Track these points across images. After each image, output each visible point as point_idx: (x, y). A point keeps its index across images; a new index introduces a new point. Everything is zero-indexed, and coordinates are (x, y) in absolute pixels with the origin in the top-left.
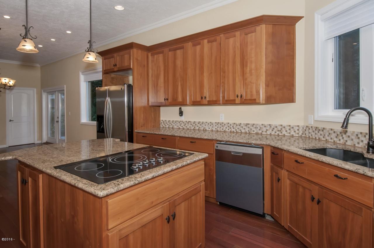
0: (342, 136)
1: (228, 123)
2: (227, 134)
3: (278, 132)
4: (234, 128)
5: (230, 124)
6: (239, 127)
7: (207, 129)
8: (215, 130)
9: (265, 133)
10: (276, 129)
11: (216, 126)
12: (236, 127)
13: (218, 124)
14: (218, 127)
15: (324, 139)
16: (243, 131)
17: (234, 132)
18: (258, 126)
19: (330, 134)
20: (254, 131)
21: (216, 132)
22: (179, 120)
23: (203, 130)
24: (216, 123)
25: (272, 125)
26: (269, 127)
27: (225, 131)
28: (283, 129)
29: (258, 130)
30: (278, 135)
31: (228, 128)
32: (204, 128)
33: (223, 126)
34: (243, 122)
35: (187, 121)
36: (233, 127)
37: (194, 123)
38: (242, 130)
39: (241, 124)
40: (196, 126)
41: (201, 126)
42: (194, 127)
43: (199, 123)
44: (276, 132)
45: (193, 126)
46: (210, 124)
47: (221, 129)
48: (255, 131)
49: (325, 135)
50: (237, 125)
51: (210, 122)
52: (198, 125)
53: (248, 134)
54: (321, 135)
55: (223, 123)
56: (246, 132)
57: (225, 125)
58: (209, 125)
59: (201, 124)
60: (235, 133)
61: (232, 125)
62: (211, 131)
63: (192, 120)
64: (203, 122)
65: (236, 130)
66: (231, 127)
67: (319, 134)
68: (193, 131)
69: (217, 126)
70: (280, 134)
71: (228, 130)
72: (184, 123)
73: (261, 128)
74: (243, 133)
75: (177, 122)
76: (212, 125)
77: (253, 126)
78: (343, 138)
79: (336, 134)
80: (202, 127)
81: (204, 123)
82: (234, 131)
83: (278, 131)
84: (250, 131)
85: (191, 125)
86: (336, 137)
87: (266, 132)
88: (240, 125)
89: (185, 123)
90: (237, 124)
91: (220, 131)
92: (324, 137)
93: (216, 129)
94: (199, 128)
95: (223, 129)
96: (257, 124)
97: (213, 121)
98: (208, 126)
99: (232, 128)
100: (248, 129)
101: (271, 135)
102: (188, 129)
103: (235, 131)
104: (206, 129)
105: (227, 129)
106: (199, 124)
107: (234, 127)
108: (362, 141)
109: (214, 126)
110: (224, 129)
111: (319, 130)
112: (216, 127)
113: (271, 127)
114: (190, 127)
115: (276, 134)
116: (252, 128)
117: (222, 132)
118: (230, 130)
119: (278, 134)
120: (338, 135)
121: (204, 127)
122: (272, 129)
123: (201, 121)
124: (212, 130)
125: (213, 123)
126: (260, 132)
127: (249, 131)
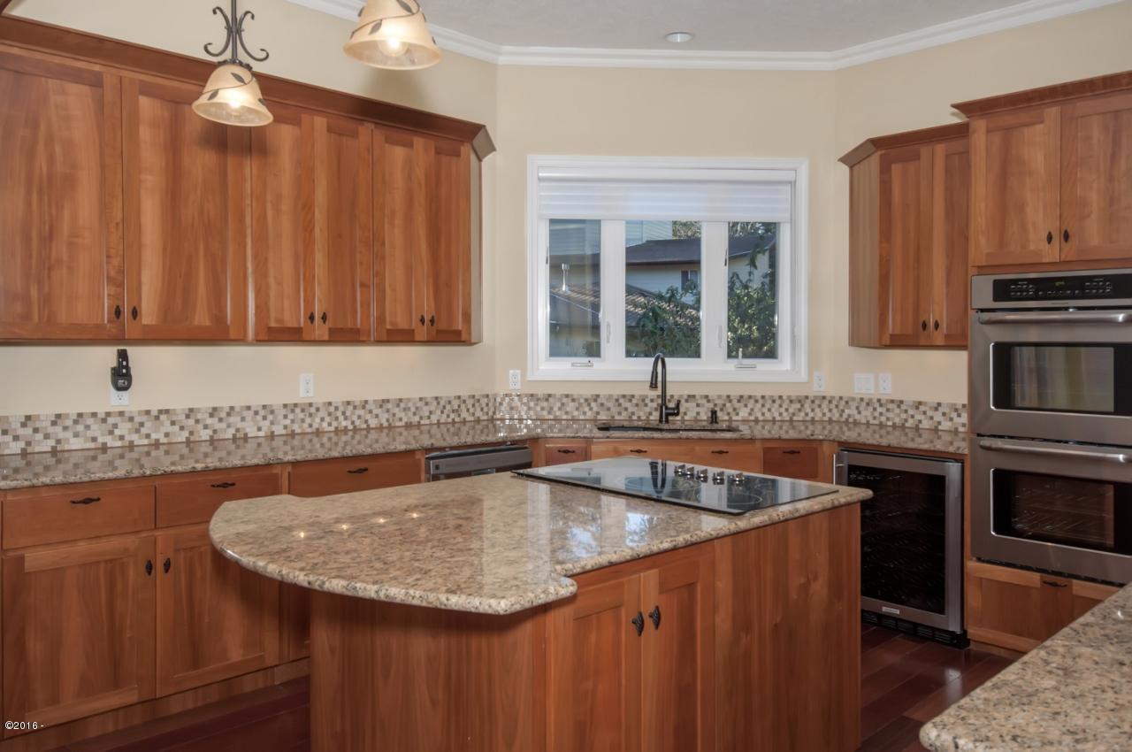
0: (589, 405)
1: (330, 404)
2: (325, 440)
3: (452, 416)
4: (346, 419)
5: (334, 405)
6: (361, 412)
7: (252, 432)
8: (284, 432)
9: (427, 422)
10: (448, 407)
11: (285, 417)
12: (353, 413)
13: (293, 411)
14: (293, 421)
15: (551, 417)
16: (373, 423)
17: (345, 430)
18: (410, 405)
19: (563, 404)
20: (401, 419)
21: (284, 438)
22: (101, 411)
23: (234, 439)
24: (285, 406)
25: (441, 398)
26: (435, 403)
27: (318, 429)
28: (463, 406)
29: (410, 414)
30: (454, 422)
31: (328, 419)
32: (238, 430)
33: (311, 415)
34: (374, 395)
35: (148, 412)
36: (344, 413)
37: (188, 417)
38: (370, 422)
39: (366, 402)
40: (200, 426)
41: (223, 425)
42: (191, 433)
43: (214, 412)
44: (448, 416)
45: (182, 428)
46: (262, 413)
47: (305, 425)
48: (405, 420)
49: (551, 408)
50: (355, 407)
51: (264, 407)
52: (209, 421)
53: (385, 431)
54: (543, 409)
55: (310, 405)
56: (381, 425)
57: (318, 410)
58: (259, 418)
59: (223, 415)
60: (350, 433)
61: (341, 409)
62: (266, 437)
63: (180, 404)
64: (232, 408)
65: (353, 423)
66: (339, 414)
67: (538, 409)
68: (185, 451)
69: (291, 416)
70: (457, 419)
71: (330, 425)
72: (131, 419)
73: (417, 408)
74: (373, 429)
75: (90, 421)
76: (270, 417)
77: (398, 406)
78: (591, 409)
79: (576, 404)
80: (229, 426)
81: (237, 409)
82: (346, 427)
83: (453, 411)
84: (391, 421)
85: (173, 423)
86: (577, 409)
87: (429, 418)
88: (364, 407)
89: (138, 419)
90: (357, 404)
91: (303, 434)
92: (549, 413)
93: (285, 427)
94: (215, 431)
95: (310, 426)
96: (409, 400)
97: (276, 400)
98: (254, 420)
99: (341, 418)
100: (386, 416)
101: (439, 423)
102: (157, 444)
103: (351, 427)
104: (246, 435)
105: (325, 425)
106: (211, 415)
107: (348, 414)
108: (626, 409)
109: (281, 417)
110: (316, 426)
111: (538, 399)
112: (288, 422)
113: (438, 403)
114: (167, 435)
115: (450, 420)
116: (396, 410)
117: (309, 436)
118: (335, 424)
119: (453, 420)
120: (580, 405)
121: (239, 426)
122: (440, 407)
123: (225, 404)
124: (272, 433)
125: (274, 408)
126: (417, 419)
127: (388, 420)
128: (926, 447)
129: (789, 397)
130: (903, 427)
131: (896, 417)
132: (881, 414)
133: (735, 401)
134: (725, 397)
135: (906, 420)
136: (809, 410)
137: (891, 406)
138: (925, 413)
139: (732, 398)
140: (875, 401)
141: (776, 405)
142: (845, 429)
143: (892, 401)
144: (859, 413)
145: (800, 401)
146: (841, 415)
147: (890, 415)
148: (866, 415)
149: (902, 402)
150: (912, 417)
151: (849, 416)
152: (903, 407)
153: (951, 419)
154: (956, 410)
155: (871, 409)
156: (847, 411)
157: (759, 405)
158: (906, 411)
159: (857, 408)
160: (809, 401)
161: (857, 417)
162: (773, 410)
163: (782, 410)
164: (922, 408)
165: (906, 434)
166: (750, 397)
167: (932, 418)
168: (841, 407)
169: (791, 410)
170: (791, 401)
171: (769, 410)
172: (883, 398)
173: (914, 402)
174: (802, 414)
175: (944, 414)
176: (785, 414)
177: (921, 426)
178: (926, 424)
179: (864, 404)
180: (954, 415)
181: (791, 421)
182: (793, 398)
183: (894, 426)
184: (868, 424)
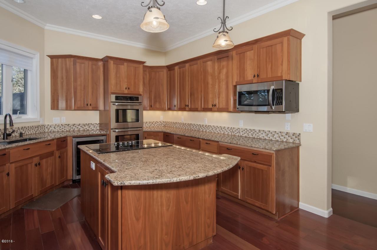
128: (76, 135)
129: (35, 126)
130: (69, 131)
131: (67, 129)
132: (62, 128)
133: (20, 129)
134: (18, 128)
135: (70, 129)
136: (40, 130)
137: (65, 126)
138: (76, 127)
139: (19, 128)
140: (60, 125)
141: (32, 129)
142: (50, 134)
143: (66, 125)
144: (55, 129)
145: (38, 127)
146: (48, 130)
147: (65, 128)
148: (57, 129)
149: (69, 124)
150: (72, 128)
151: (51, 130)
152: (69, 126)
153: (83, 128)
154: (84, 125)
155: (59, 127)
156: (50, 129)
157: (27, 130)
158: (70, 127)
159: (54, 127)
160: (40, 127)
161: (54, 130)
162: (31, 131)
163: (33, 130)
164: (75, 126)
165: (70, 133)
166: (25, 127)
167: (78, 128)
168: (48, 128)
169: (36, 130)
170: (35, 127)
171: (30, 131)
172: (63, 124)
173: (73, 124)
174: (38, 131)
175: (81, 126)
176: (34, 132)
177: (75, 130)
178: (76, 129)
179: (57, 126)
180: (84, 126)
181: (36, 133)
182: (36, 126)
183: (67, 131)
184: (58, 132)
